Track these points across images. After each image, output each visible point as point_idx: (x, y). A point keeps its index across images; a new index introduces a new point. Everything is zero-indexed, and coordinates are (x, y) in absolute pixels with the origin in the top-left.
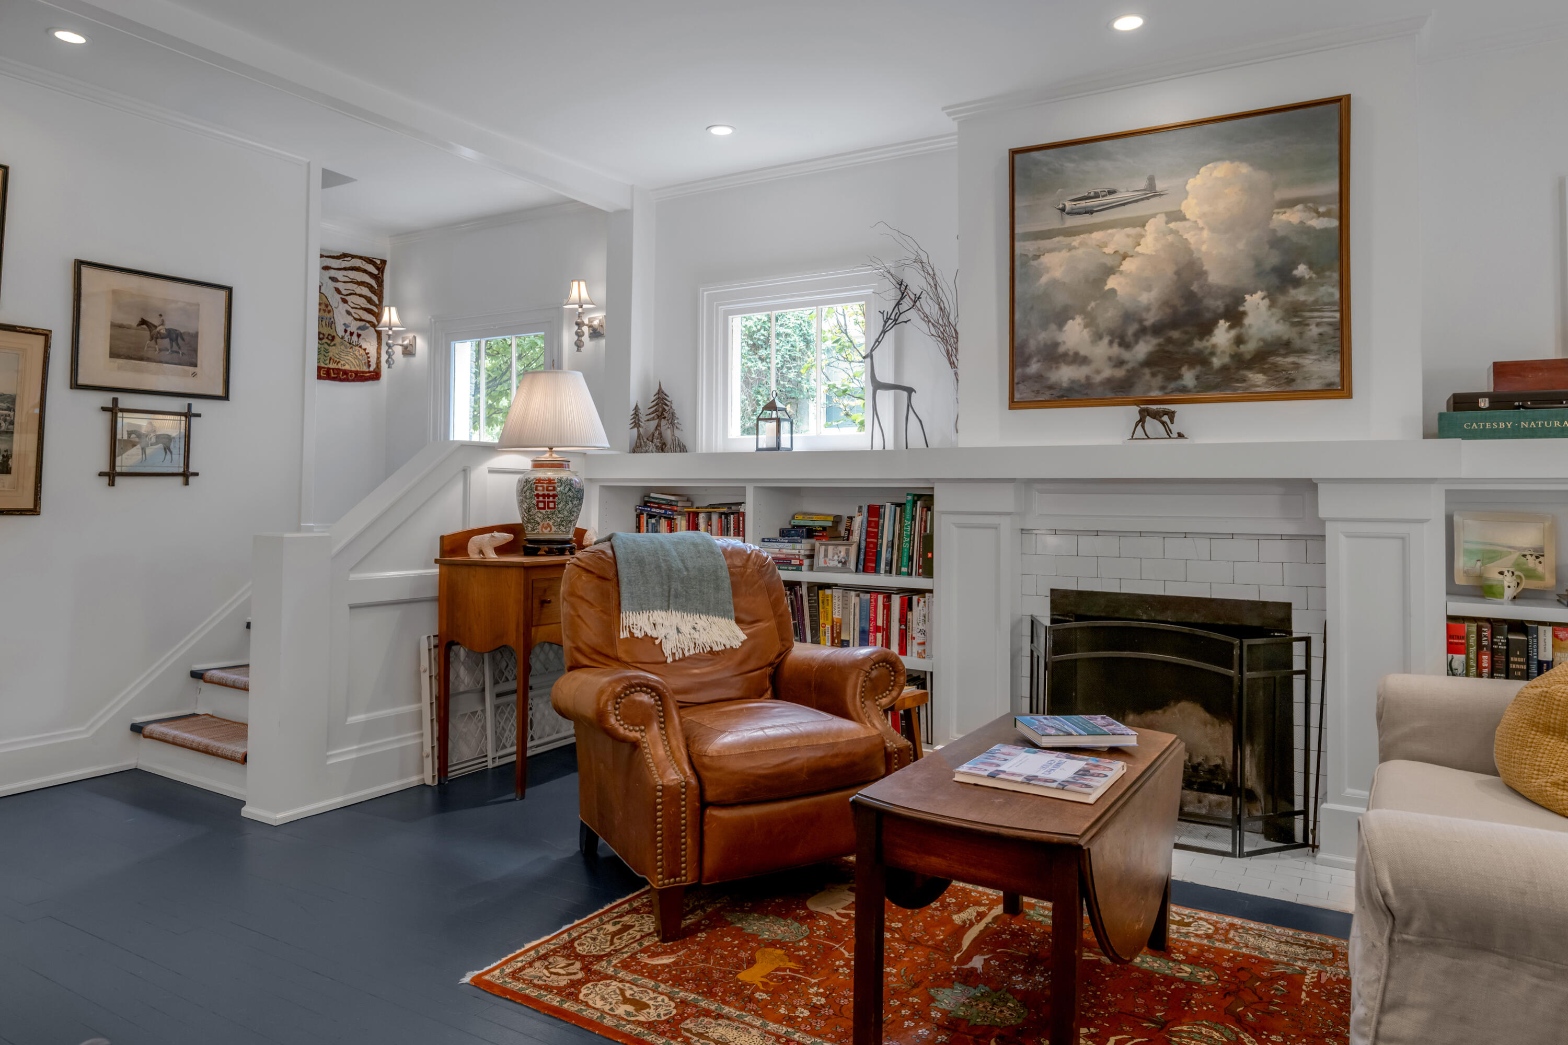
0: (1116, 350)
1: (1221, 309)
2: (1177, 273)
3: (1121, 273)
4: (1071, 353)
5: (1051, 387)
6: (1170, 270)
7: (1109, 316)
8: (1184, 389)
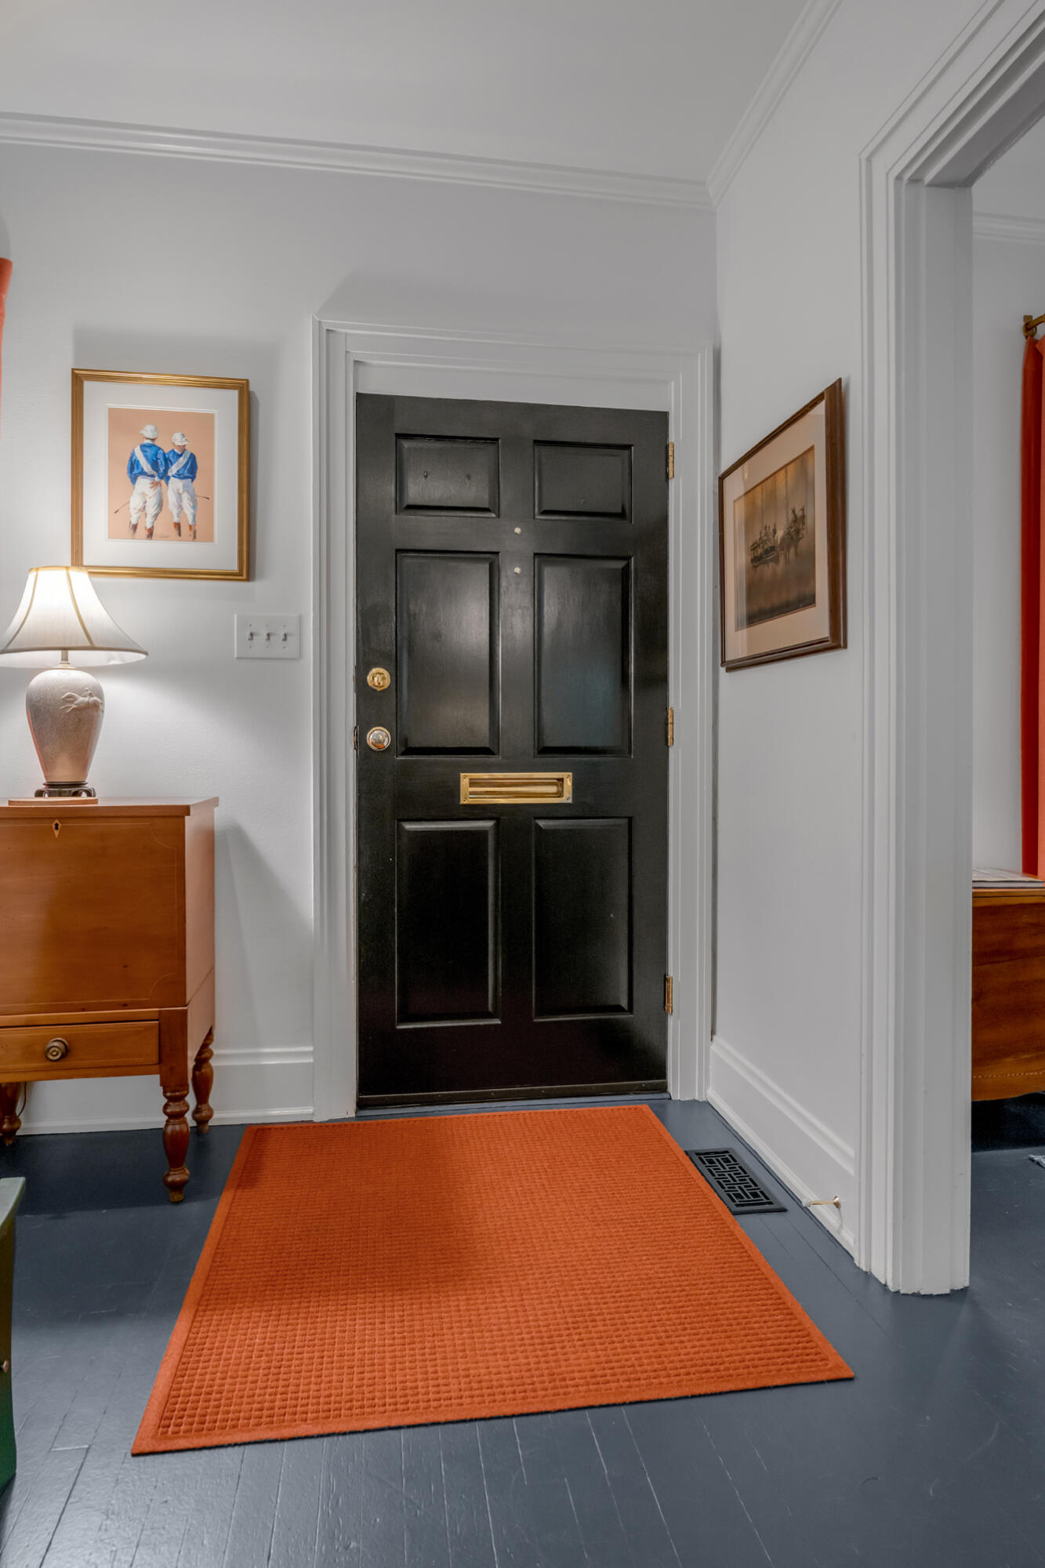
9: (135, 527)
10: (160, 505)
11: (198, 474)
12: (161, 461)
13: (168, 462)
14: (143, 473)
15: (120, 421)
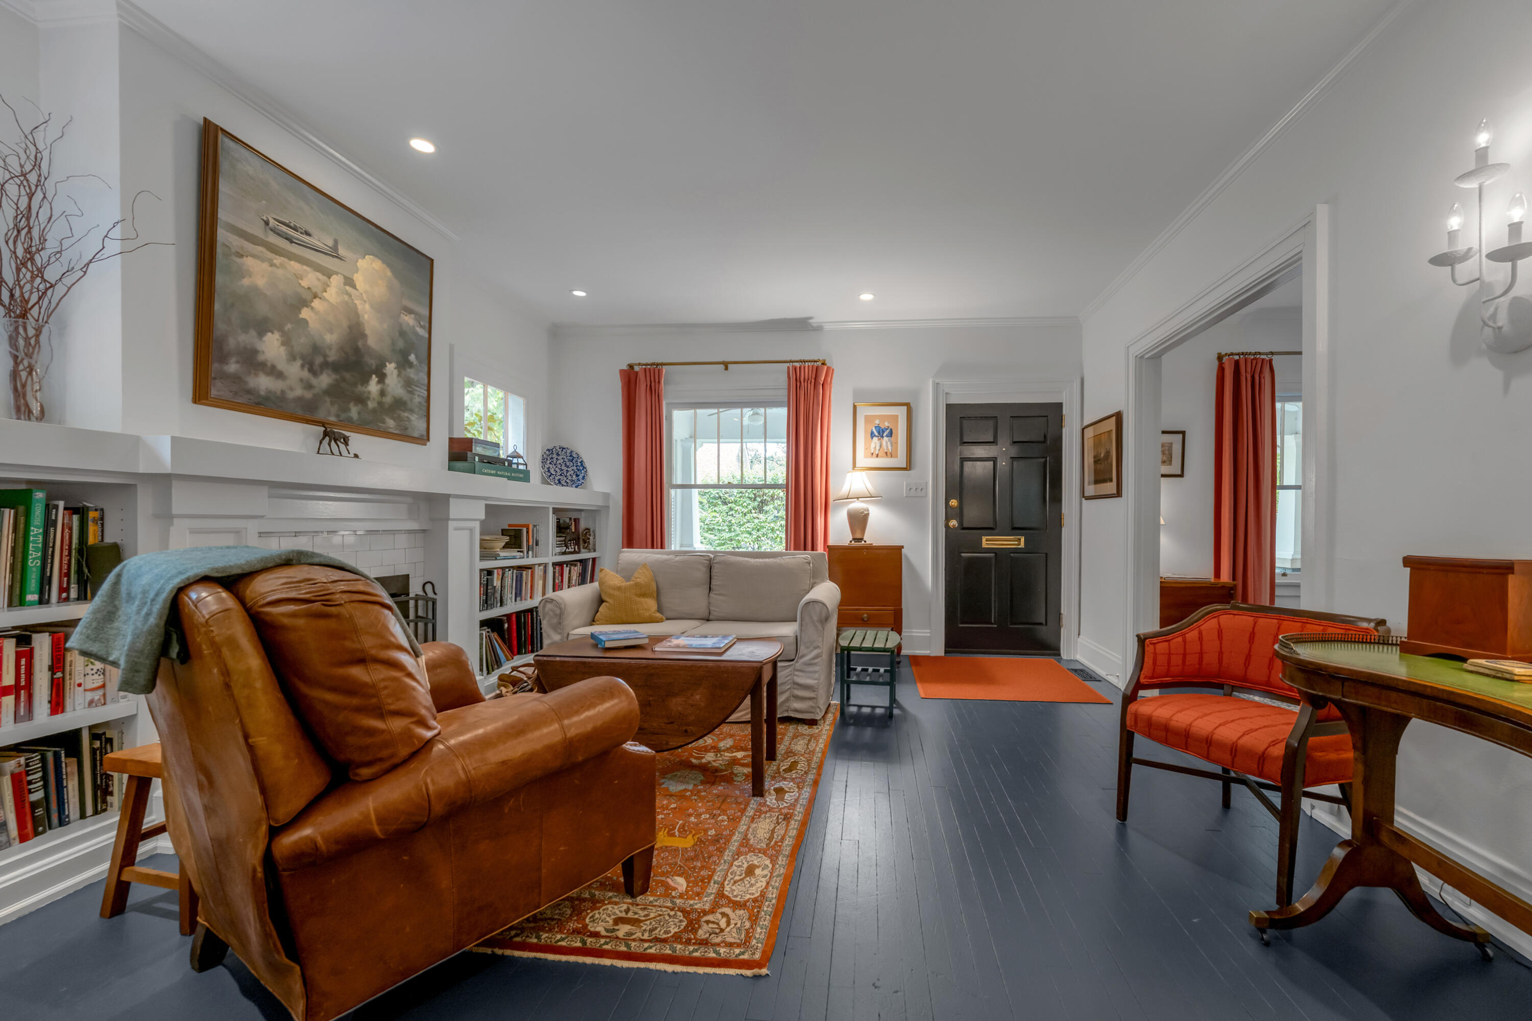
0: (305, 374)
1: (374, 367)
2: (350, 327)
3: (312, 308)
4: (269, 364)
5: (249, 392)
6: (345, 324)
7: (301, 343)
8: (350, 420)
9: (872, 454)
10: (881, 446)
11: (893, 435)
12: (881, 431)
13: (883, 432)
14: (875, 436)
15: (868, 419)
